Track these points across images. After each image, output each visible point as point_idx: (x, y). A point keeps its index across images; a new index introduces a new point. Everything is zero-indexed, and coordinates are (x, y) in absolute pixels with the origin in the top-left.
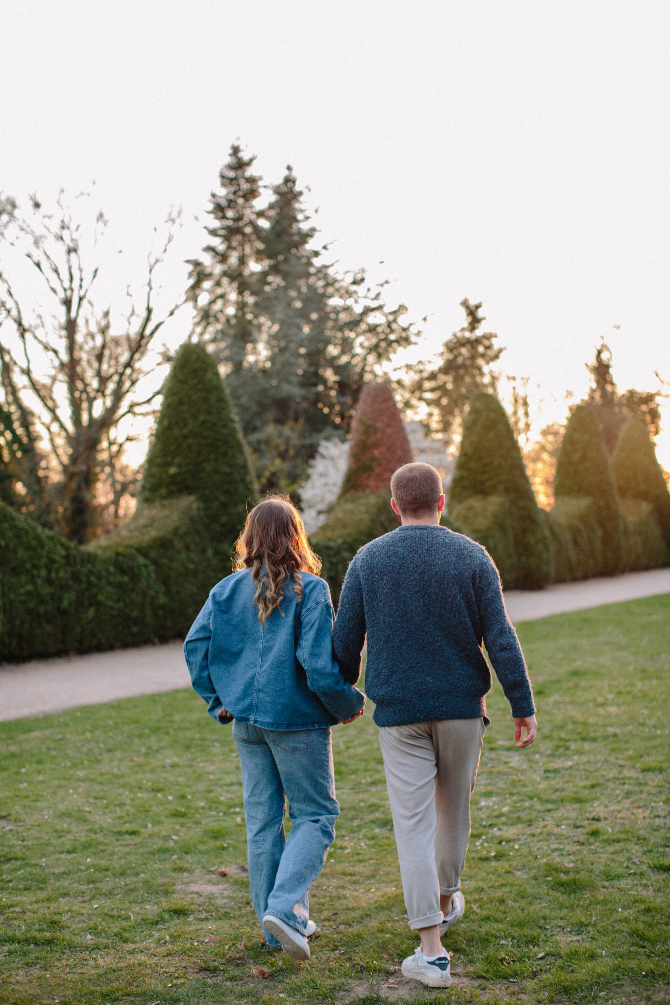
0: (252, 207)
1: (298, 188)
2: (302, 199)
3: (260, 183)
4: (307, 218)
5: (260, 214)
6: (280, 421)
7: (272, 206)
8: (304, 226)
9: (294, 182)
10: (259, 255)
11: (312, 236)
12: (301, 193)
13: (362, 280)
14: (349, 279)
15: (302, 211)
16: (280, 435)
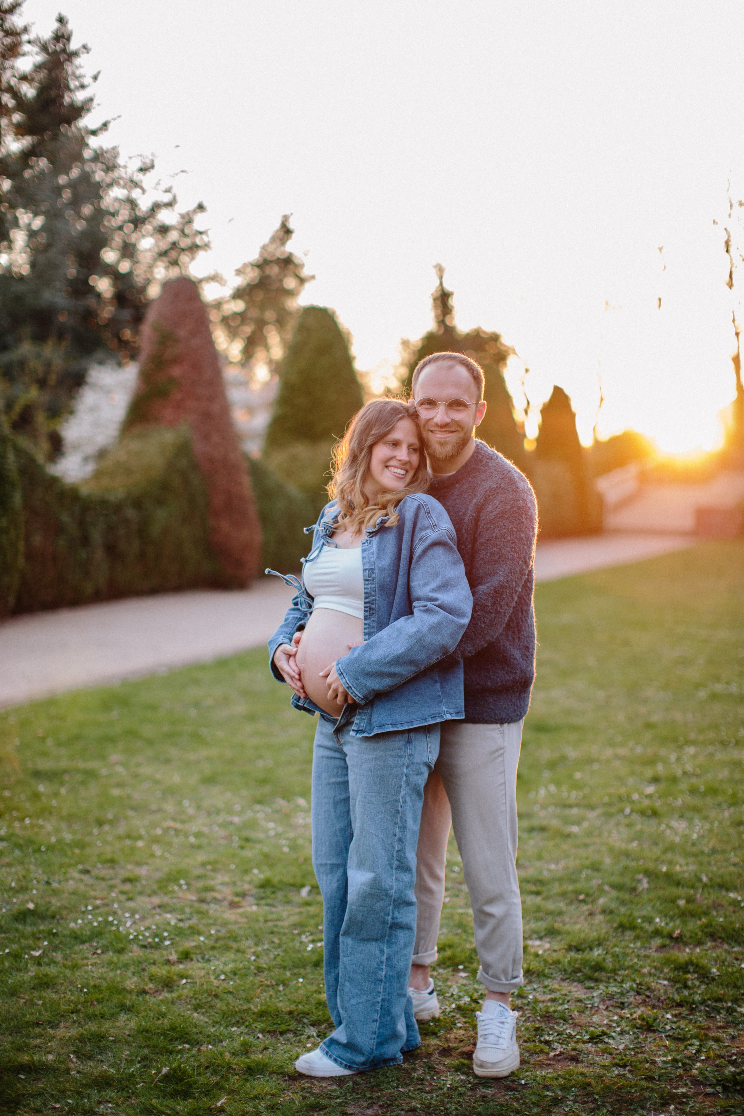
0: (13, 68)
1: (74, 45)
2: (77, 61)
3: (25, 37)
4: (83, 87)
5: (24, 78)
6: (40, 338)
7: (38, 68)
8: (80, 96)
9: (68, 39)
10: (21, 130)
11: (88, 110)
12: (75, 54)
13: (152, 167)
14: (135, 165)
15: (78, 78)
16: (38, 355)
